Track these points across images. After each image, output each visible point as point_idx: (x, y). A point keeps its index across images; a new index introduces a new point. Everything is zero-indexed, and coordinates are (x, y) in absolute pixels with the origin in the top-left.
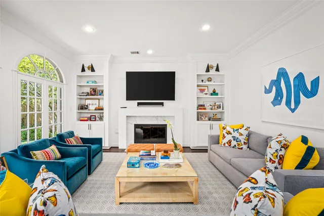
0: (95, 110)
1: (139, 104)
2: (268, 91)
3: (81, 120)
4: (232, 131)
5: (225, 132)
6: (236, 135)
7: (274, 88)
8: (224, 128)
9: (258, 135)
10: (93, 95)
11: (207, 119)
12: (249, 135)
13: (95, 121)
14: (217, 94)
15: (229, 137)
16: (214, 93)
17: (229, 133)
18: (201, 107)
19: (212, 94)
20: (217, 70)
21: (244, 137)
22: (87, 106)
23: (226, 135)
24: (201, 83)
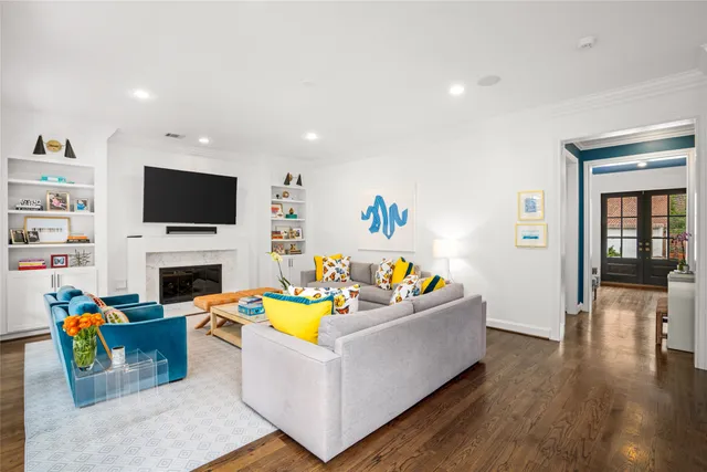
0: (68, 242)
1: (170, 230)
2: (365, 217)
3: (20, 269)
4: (334, 262)
5: (326, 264)
6: (339, 266)
7: (372, 215)
8: (325, 260)
9: (359, 265)
10: (58, 208)
11: (283, 252)
12: (350, 266)
13: (66, 266)
14: (295, 216)
15: (331, 270)
16: (291, 215)
17: (331, 265)
18: (275, 234)
19: (287, 216)
20: (299, 183)
21: (347, 268)
22: (36, 233)
23: (328, 267)
24: (276, 200)
